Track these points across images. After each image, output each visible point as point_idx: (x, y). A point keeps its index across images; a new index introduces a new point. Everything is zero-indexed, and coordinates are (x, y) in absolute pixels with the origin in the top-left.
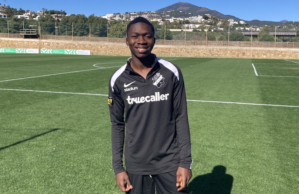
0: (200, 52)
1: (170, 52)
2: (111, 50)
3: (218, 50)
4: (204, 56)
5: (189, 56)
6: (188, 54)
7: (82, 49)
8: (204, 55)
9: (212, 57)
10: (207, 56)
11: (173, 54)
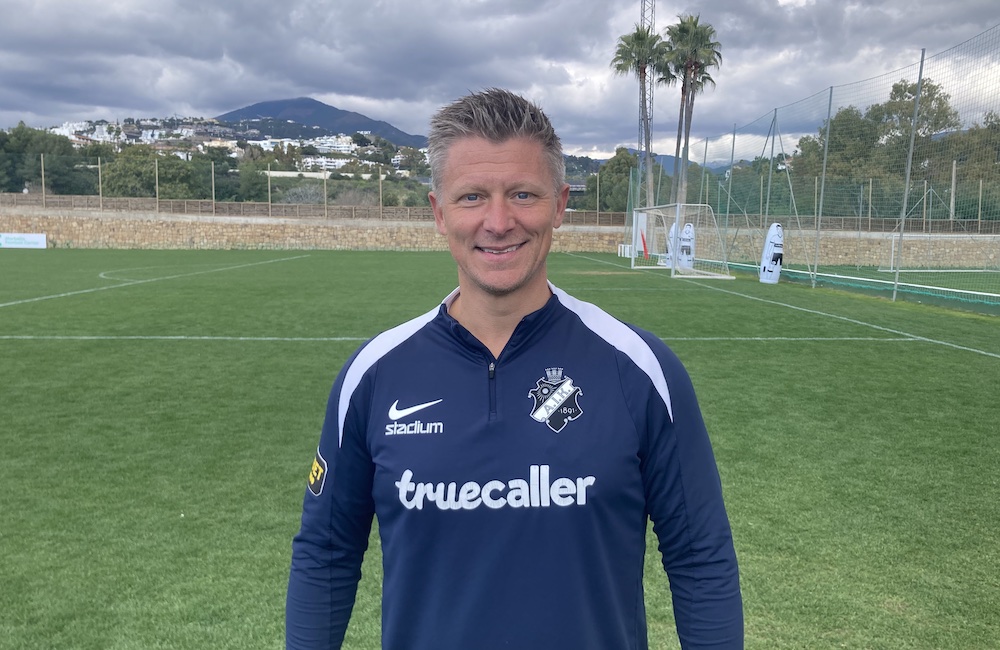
0: (365, 235)
1: (286, 235)
2: (111, 233)
3: (412, 230)
4: (376, 248)
5: (338, 247)
6: (334, 242)
7: (20, 230)
8: (378, 244)
9: (398, 249)
10: (383, 246)
11: (293, 241)
